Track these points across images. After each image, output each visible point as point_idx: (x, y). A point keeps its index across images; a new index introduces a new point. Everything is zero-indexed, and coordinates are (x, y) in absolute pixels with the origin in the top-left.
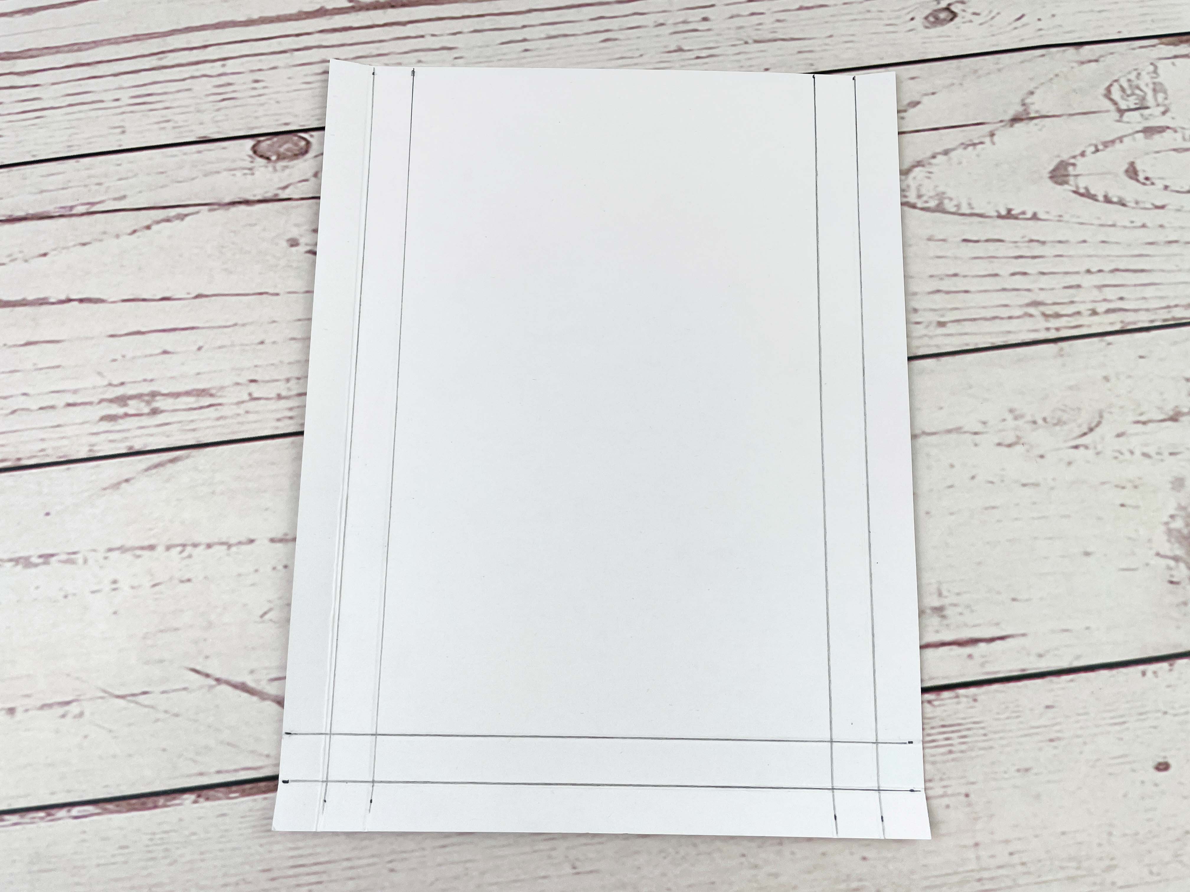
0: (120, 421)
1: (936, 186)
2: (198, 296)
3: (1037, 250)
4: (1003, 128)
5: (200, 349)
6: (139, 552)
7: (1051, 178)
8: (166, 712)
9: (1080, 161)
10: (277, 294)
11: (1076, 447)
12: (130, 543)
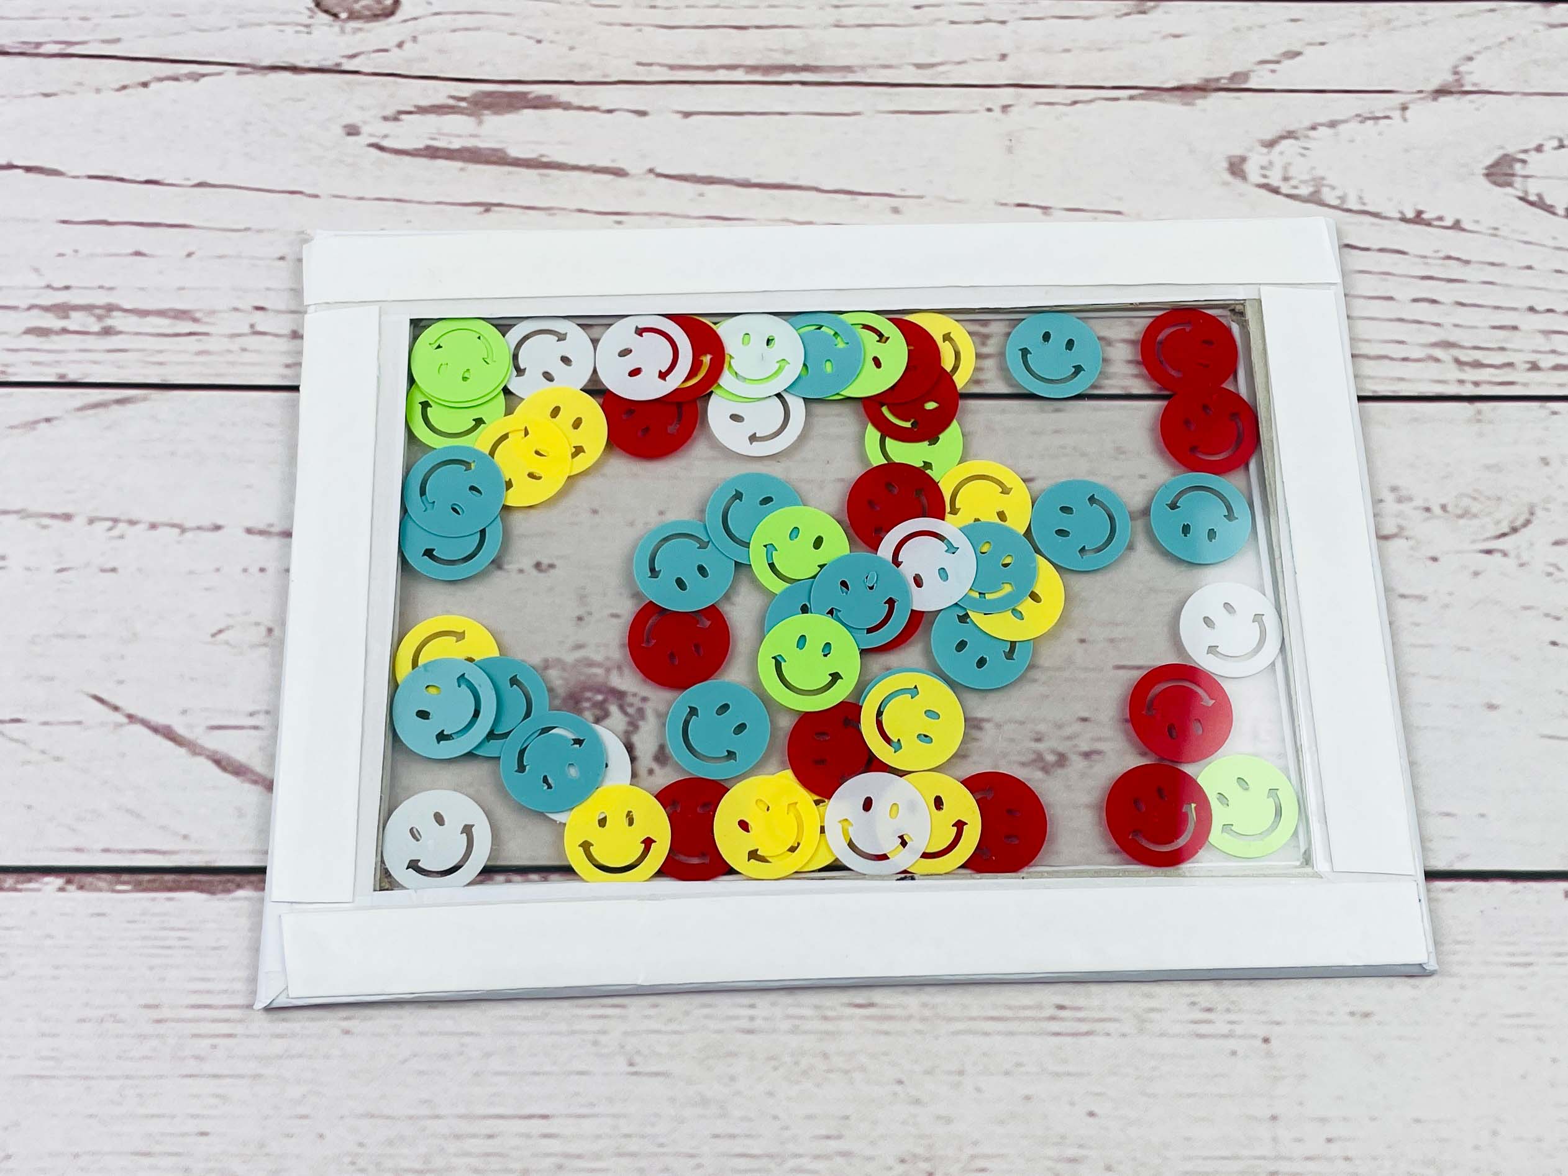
0: (55, 338)
1: (1313, 168)
2: (200, 185)
3: (1455, 270)
4: (1422, 102)
5: (189, 255)
6: (46, 521)
7: (1487, 175)
8: (43, 752)
9: (1532, 157)
10: (316, 196)
11: (1489, 552)
12: (34, 508)
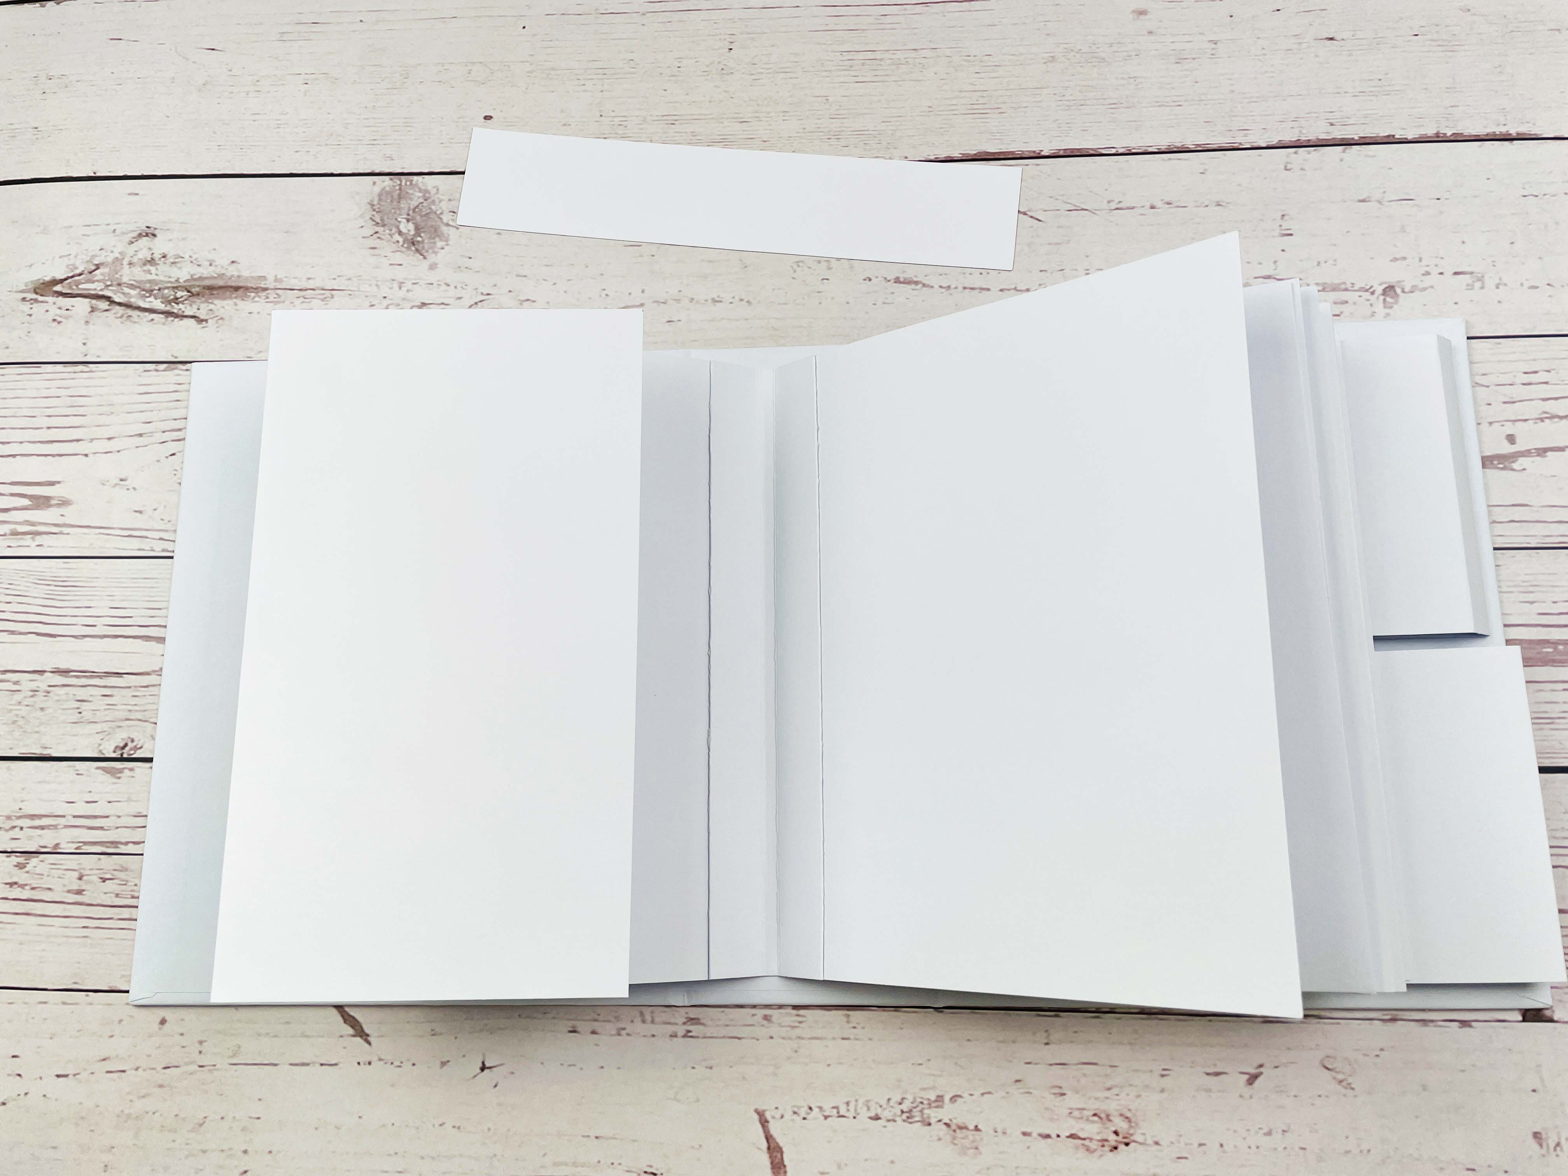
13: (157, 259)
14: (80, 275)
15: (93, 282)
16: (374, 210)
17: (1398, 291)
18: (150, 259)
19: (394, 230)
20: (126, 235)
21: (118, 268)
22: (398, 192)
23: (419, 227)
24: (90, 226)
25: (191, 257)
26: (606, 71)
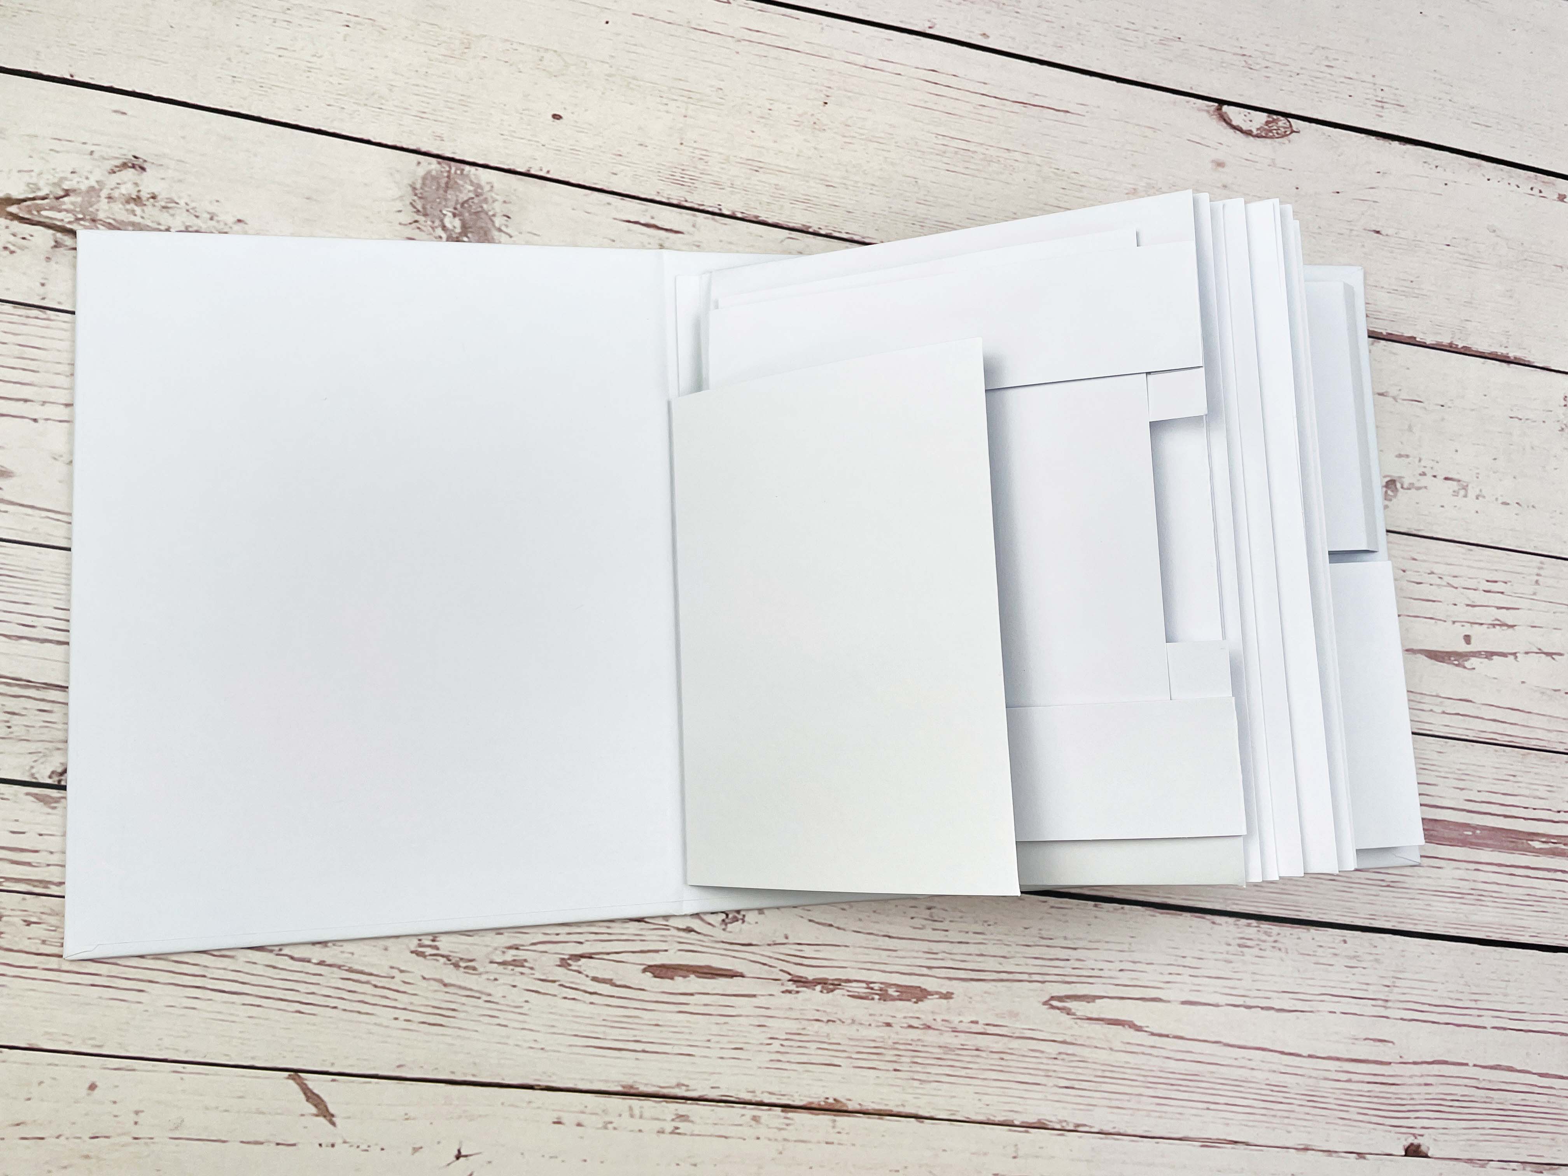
13: (144, 199)
14: (43, 198)
15: (60, 211)
16: (416, 195)
17: (1398, 485)
18: (134, 197)
19: (437, 223)
20: (106, 162)
21: (93, 199)
22: (446, 179)
23: (467, 226)
24: (60, 140)
25: (187, 204)
26: (691, 95)
